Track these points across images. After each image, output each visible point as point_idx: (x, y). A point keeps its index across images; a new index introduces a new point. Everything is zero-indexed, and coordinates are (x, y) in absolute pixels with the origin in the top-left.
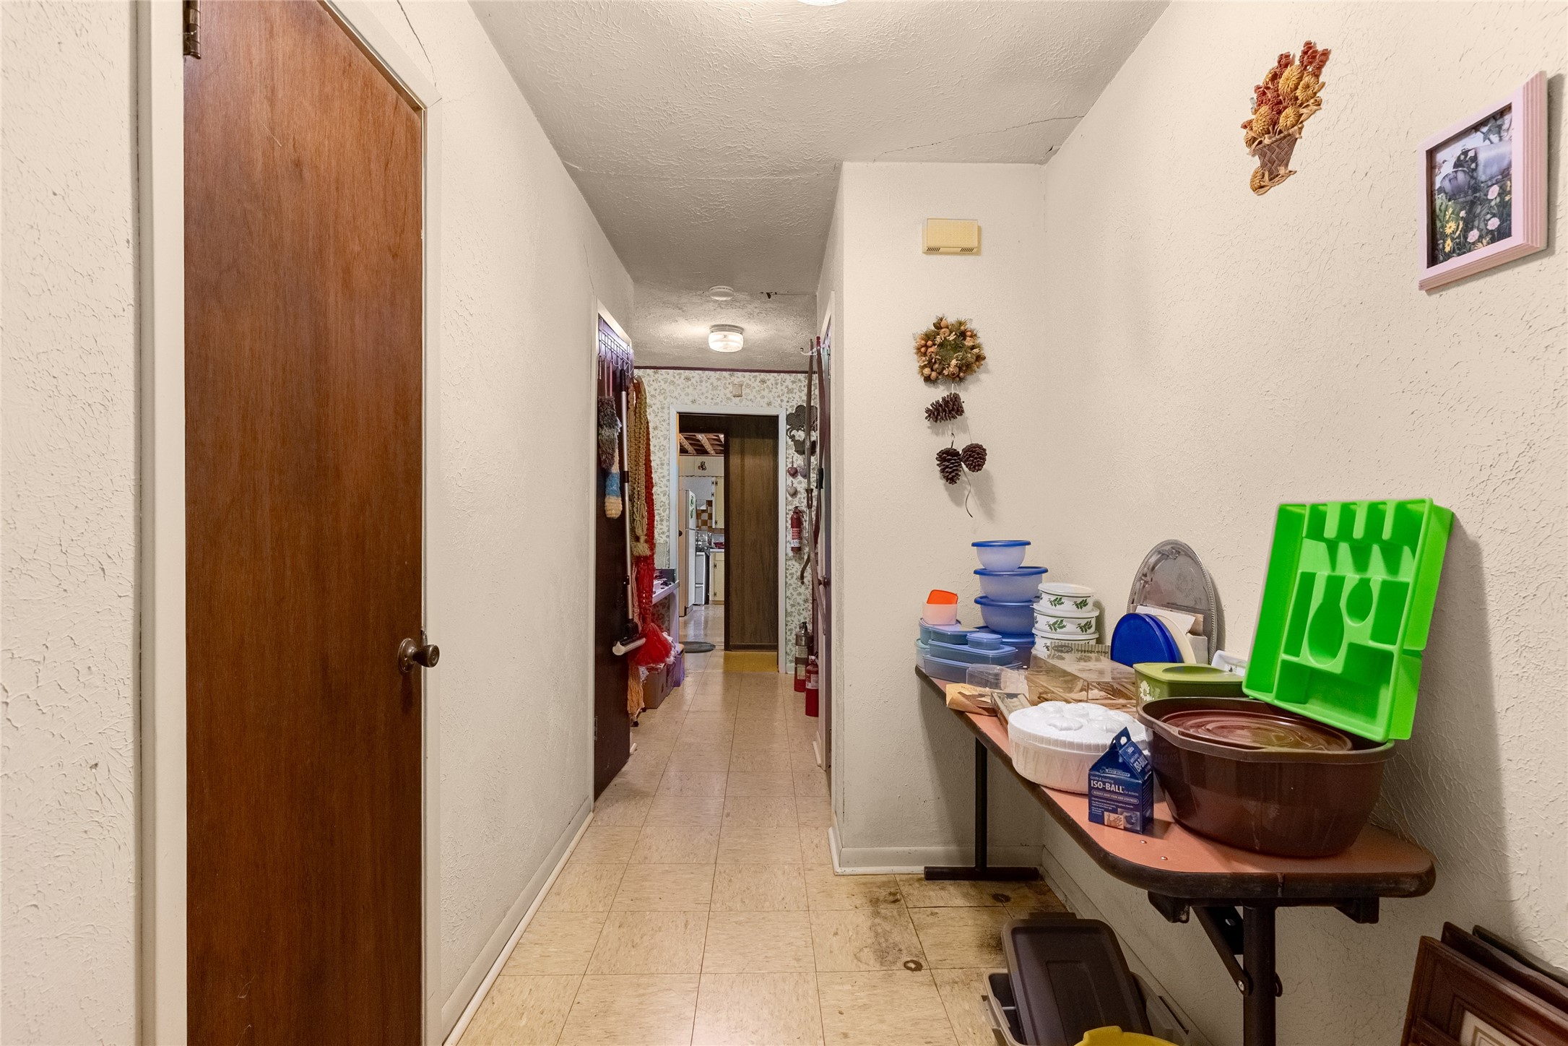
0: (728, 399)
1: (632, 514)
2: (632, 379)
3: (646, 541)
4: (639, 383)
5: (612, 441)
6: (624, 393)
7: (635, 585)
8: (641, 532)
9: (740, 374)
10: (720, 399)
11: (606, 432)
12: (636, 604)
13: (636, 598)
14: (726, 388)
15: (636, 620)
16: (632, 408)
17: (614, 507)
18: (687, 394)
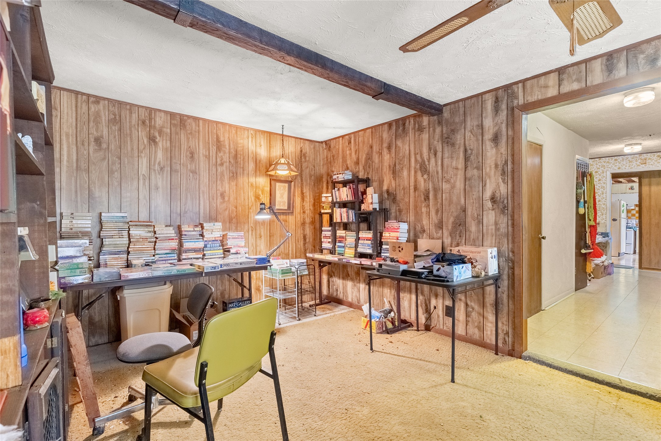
0: (638, 165)
1: (588, 212)
2: (588, 173)
3: (594, 221)
4: (591, 174)
5: (581, 193)
6: (585, 178)
7: (589, 234)
8: (592, 218)
9: (645, 155)
10: (633, 166)
11: (579, 191)
12: (590, 240)
13: (590, 238)
14: (636, 161)
15: (590, 244)
16: (588, 181)
17: (582, 211)
18: (616, 166)
